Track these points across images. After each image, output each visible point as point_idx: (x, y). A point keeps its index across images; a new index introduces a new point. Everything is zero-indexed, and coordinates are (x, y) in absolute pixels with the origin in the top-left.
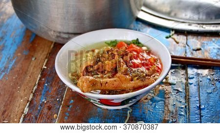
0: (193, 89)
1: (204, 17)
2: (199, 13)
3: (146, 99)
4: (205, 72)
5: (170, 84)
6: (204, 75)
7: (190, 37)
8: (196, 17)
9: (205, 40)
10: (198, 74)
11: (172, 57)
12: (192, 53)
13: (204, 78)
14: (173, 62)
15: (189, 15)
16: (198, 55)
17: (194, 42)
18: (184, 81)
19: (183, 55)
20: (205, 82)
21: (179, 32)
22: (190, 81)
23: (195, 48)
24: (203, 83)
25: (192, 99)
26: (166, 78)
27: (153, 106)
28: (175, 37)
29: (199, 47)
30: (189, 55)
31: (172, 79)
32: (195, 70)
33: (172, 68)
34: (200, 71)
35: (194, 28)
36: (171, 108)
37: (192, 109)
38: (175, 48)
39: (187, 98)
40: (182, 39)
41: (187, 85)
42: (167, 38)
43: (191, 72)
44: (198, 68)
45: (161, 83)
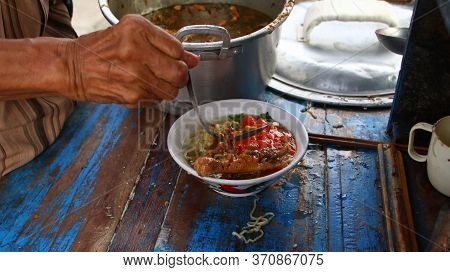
0: (333, 174)
1: (346, 89)
2: (340, 83)
3: (277, 185)
4: (347, 154)
5: (306, 168)
6: (346, 157)
7: (329, 111)
8: (336, 87)
9: (348, 115)
10: (339, 157)
11: (309, 134)
12: (332, 131)
13: (347, 162)
14: (311, 140)
15: (328, 84)
16: (339, 133)
17: (335, 117)
18: (323, 164)
19: (321, 133)
20: (347, 166)
21: (317, 105)
22: (330, 165)
23: (335, 124)
24: (345, 167)
25: (333, 186)
26: (301, 160)
27: (285, 193)
28: (312, 110)
29: (340, 123)
30: (329, 133)
31: (308, 162)
32: (336, 151)
33: (309, 148)
34: (342, 153)
35: (334, 100)
36: (306, 197)
37: (332, 199)
38: (312, 124)
39: (326, 186)
40: (320, 113)
41: (326, 169)
42: (303, 111)
43: (331, 153)
44: (339, 149)
45: (296, 166)
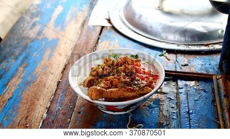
0: (183, 97)
1: (190, 40)
2: (185, 36)
3: (145, 106)
4: (192, 83)
5: (164, 93)
6: (191, 85)
7: (178, 55)
8: (183, 39)
9: (191, 58)
10: (186, 85)
11: (166, 71)
12: (181, 68)
13: (192, 89)
14: (166, 75)
16: (186, 69)
17: (182, 59)
18: (175, 91)
19: (174, 70)
20: (192, 91)
21: (170, 51)
22: (180, 91)
23: (183, 64)
24: (191, 92)
25: (182, 106)
26: (160, 88)
27: (150, 111)
28: (167, 55)
29: (186, 63)
30: (178, 70)
31: (165, 89)
32: (184, 82)
33: (165, 80)
34: (188, 83)
35: (182, 48)
36: (165, 113)
37: (182, 114)
38: (167, 64)
39: (178, 105)
40: (172, 57)
41: (178, 94)
42: (160, 56)
43: (181, 83)
44: (186, 80)
45: (156, 92)
